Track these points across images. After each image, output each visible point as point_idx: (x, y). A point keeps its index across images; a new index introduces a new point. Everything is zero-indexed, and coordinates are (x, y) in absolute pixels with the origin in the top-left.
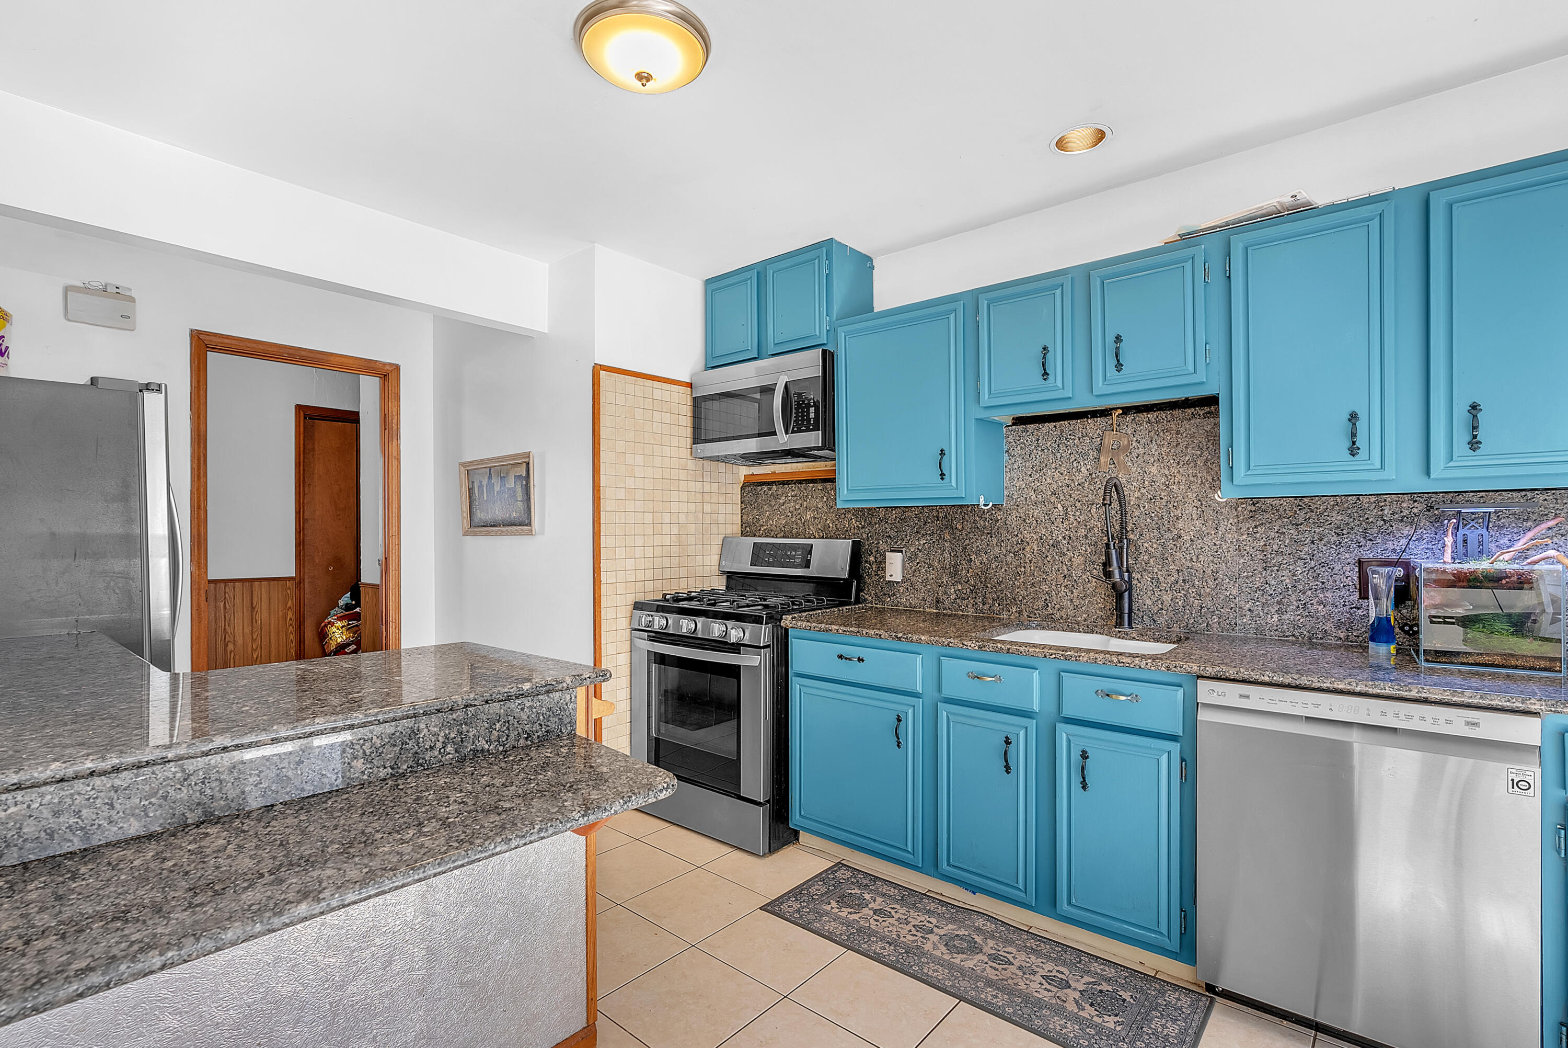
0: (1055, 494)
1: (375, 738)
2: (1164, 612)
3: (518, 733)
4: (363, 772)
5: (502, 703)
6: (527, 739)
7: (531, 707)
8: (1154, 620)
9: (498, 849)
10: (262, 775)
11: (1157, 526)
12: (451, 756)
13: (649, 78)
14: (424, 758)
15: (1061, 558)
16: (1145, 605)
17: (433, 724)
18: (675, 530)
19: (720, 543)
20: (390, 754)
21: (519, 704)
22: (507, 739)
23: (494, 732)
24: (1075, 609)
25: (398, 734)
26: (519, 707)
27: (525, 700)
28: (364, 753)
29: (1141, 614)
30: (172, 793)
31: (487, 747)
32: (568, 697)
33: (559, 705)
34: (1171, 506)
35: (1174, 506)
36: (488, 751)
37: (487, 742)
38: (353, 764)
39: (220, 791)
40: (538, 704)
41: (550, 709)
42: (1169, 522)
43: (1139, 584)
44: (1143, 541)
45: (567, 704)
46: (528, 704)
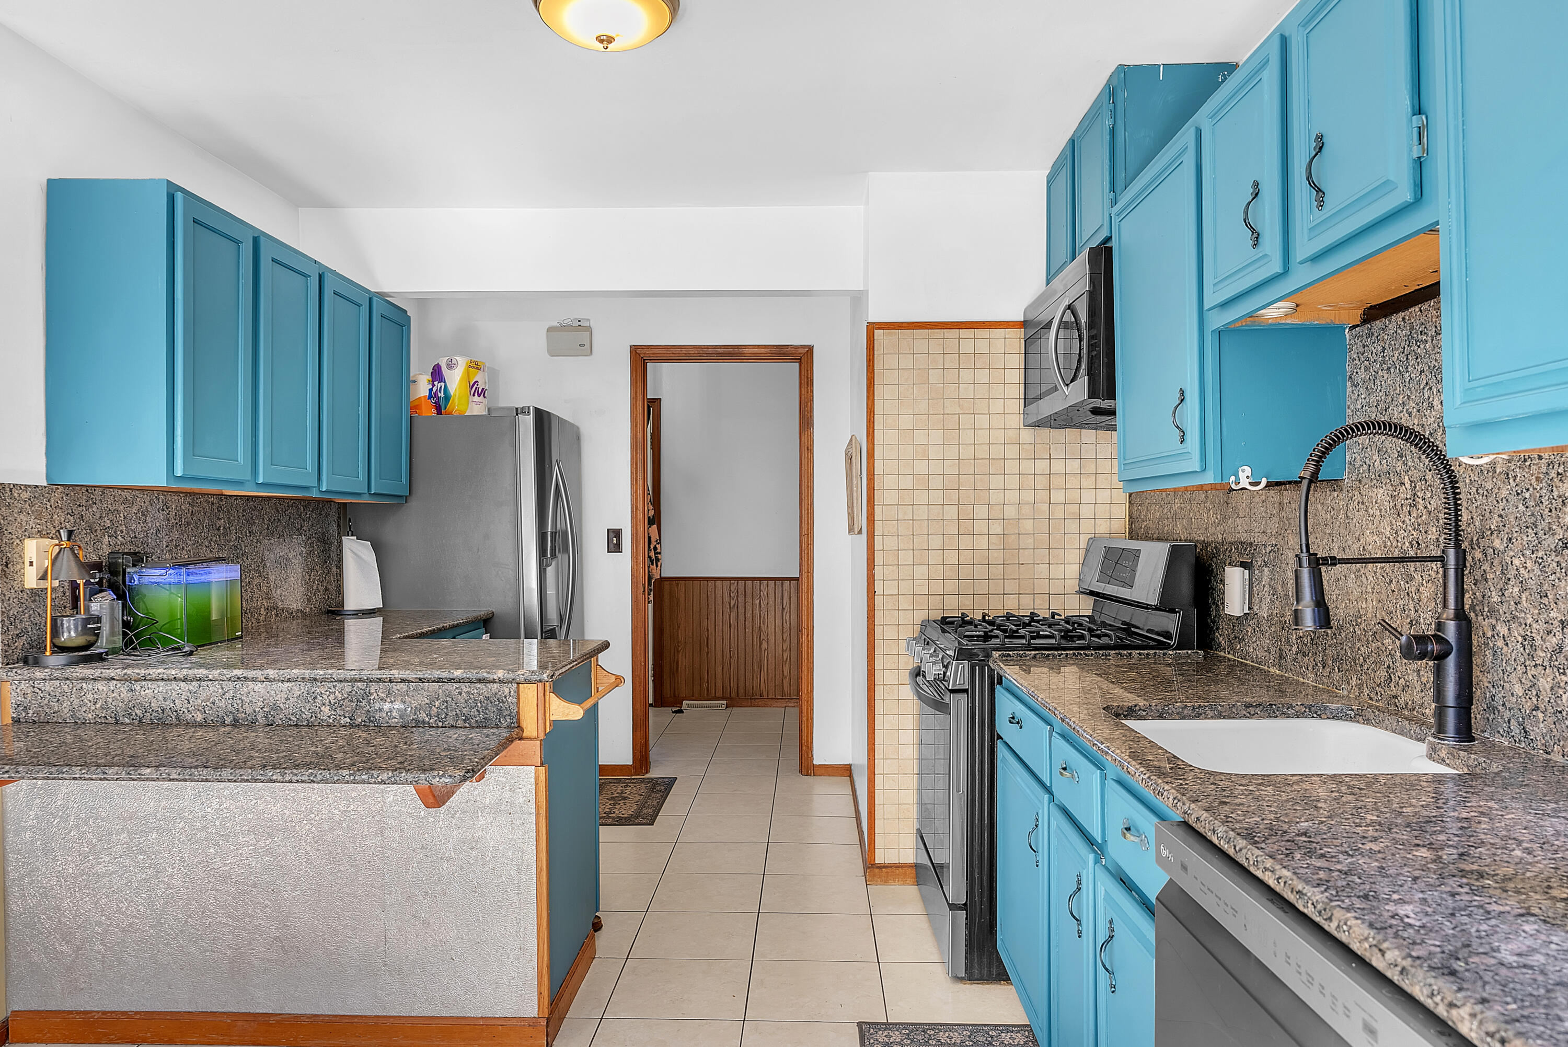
0: (1402, 457)
1: (337, 692)
2: (1541, 715)
3: (457, 714)
4: (329, 717)
5: (441, 684)
6: (465, 721)
7: (468, 693)
8: (1525, 732)
9: (274, 778)
10: (265, 702)
11: (1533, 519)
12: (396, 720)
13: (610, 40)
14: (374, 717)
15: (1407, 586)
16: (1512, 694)
17: (381, 690)
18: (997, 528)
19: (1083, 546)
20: (350, 706)
21: (457, 688)
22: (445, 718)
23: (433, 708)
24: (1422, 691)
25: (354, 693)
26: (457, 691)
27: (463, 686)
28: (330, 702)
29: (1507, 714)
30: (217, 701)
31: (427, 719)
32: (507, 691)
33: (498, 696)
34: (1553, 474)
35: (1558, 474)
36: (429, 723)
37: (427, 715)
38: (322, 709)
39: (242, 707)
40: (476, 691)
41: (487, 698)
42: (1550, 511)
43: (1505, 648)
44: (1512, 553)
45: (505, 697)
46: (465, 690)
